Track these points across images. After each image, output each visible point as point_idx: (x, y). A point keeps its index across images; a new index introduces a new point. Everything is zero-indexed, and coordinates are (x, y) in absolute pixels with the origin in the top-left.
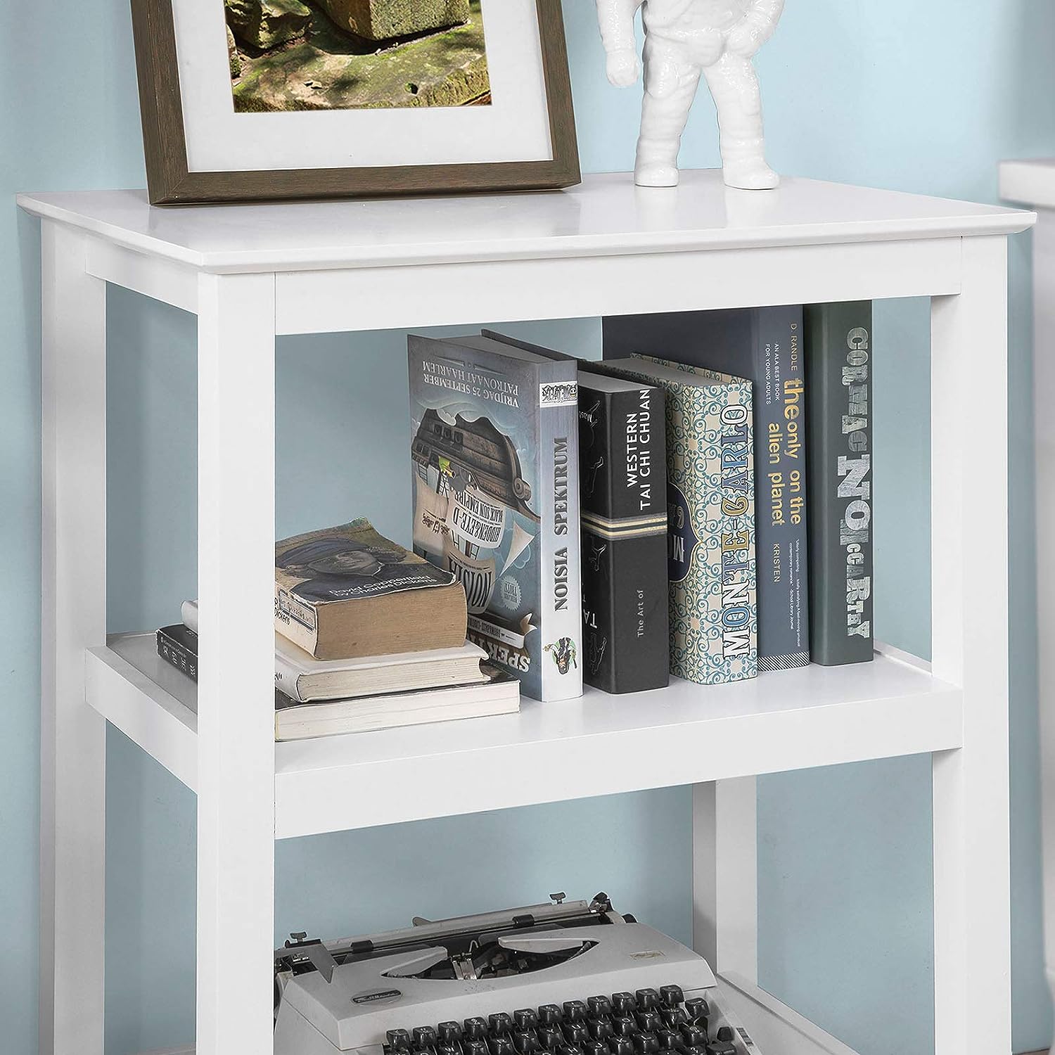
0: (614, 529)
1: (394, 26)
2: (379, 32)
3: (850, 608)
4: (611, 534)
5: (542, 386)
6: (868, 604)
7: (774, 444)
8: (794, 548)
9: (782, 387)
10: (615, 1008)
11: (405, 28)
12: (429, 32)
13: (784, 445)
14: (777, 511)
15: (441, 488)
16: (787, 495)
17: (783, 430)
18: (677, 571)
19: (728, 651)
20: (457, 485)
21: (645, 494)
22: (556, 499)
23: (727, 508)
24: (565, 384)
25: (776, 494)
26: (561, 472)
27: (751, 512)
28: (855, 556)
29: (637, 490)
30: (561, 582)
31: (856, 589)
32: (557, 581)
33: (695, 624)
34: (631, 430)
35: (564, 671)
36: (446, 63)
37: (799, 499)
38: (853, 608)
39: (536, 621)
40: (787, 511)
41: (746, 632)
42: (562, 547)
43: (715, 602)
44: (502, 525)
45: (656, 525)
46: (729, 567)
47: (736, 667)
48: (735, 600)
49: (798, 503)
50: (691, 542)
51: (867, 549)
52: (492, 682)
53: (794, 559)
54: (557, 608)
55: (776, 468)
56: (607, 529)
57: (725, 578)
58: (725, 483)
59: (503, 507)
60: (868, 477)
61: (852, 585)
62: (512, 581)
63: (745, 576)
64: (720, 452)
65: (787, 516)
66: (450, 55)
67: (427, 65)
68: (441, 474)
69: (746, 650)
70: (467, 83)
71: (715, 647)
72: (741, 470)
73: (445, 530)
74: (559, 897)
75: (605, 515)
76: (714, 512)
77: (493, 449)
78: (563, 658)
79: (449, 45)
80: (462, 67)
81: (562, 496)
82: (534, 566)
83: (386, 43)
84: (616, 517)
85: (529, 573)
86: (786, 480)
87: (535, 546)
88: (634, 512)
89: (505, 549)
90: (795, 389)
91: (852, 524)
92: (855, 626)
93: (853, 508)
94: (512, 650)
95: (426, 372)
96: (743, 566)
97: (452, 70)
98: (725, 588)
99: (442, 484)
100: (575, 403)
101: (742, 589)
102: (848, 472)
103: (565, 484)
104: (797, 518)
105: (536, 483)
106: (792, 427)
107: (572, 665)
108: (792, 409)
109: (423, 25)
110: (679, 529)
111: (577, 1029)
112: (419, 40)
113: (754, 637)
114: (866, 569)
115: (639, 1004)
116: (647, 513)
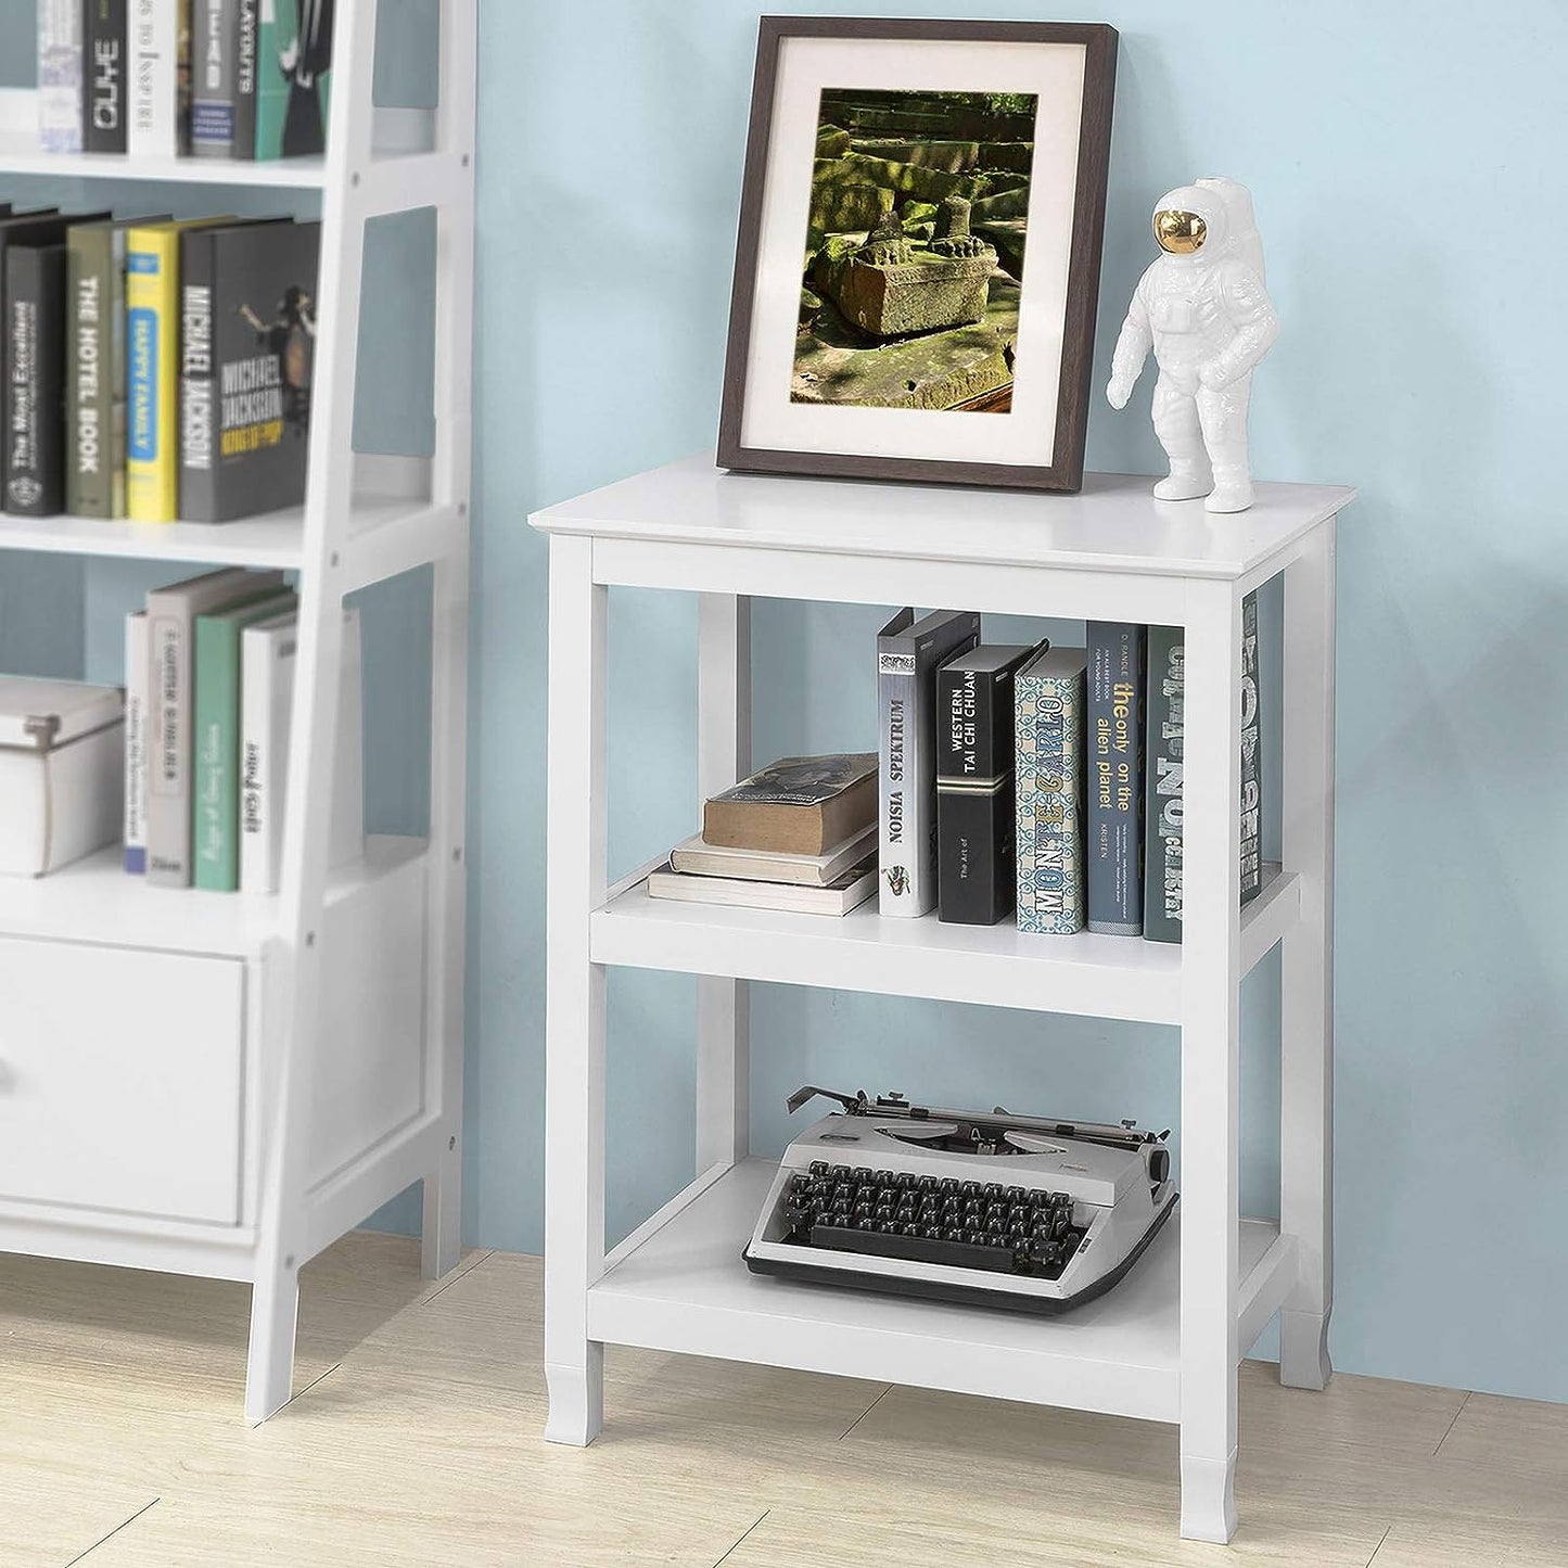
0: (947, 785)
3: (1168, 893)
4: (938, 787)
5: (881, 655)
7: (1103, 738)
8: (1121, 830)
9: (1111, 688)
13: (1112, 740)
14: (1104, 795)
16: (1115, 783)
17: (1112, 727)
19: (1040, 906)
21: (969, 760)
22: (892, 750)
23: (1041, 784)
24: (901, 656)
25: (1103, 781)
26: (898, 729)
28: (1173, 848)
29: (962, 754)
30: (897, 820)
32: (894, 818)
34: (956, 703)
35: (898, 893)
37: (1127, 789)
38: (1172, 894)
40: (1114, 797)
41: (1061, 894)
42: (898, 791)
43: (1029, 862)
45: (985, 787)
46: (1044, 834)
47: (1047, 921)
48: (1049, 864)
49: (1126, 793)
53: (1121, 841)
54: (894, 839)
55: (1104, 758)
57: (1039, 843)
58: (1040, 762)
61: (1170, 873)
63: (1061, 845)
64: (1035, 735)
65: (1115, 802)
69: (1060, 909)
71: (1028, 901)
72: (1057, 754)
76: (1028, 784)
81: (897, 749)
84: (947, 774)
86: (1114, 769)
88: (959, 773)
90: (1124, 692)
91: (1168, 818)
92: (1171, 910)
93: (1169, 805)
96: (1058, 837)
98: (1038, 852)
100: (915, 674)
101: (1057, 856)
102: (1168, 773)
103: (902, 739)
104: (1124, 805)
106: (1121, 725)
108: (1122, 709)
113: (1068, 900)
116: (970, 775)
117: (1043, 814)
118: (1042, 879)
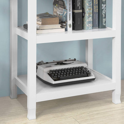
0: (76, 11)
3: (103, 22)
6: (105, 21)
7: (95, 2)
10: (76, 68)
13: (96, 3)
14: (95, 10)
16: (96, 8)
18: (83, 17)
19: (89, 26)
20: (58, 7)
21: (80, 7)
23: (89, 9)
25: (95, 8)
26: (70, 4)
27: (92, 10)
28: (104, 16)
29: (79, 7)
30: (70, 17)
31: (104, 20)
33: (85, 23)
35: (70, 28)
39: (67, 22)
40: (96, 10)
42: (70, 13)
43: (87, 20)
44: (63, 11)
45: (81, 11)
46: (89, 16)
47: (90, 28)
49: (97, 9)
50: (85, 13)
51: (105, 15)
53: (97, 16)
54: (69, 20)
55: (95, 5)
57: (89, 18)
58: (89, 6)
59: (63, 9)
60: (105, 7)
61: (103, 19)
62: (64, 18)
64: (88, 3)
65: (96, 11)
68: (56, 6)
71: (88, 26)
72: (91, 5)
73: (57, 13)
74: (70, 59)
75: (75, 10)
76: (88, 10)
77: (62, 2)
78: (70, 26)
81: (70, 7)
82: (67, 16)
86: (96, 7)
87: (67, 13)
88: (78, 9)
89: (63, 14)
91: (103, 12)
92: (104, 24)
93: (104, 10)
94: (64, 25)
96: (91, 16)
101: (91, 19)
102: (103, 6)
104: (97, 11)
105: (67, 6)
113: (92, 25)
114: (105, 17)
116: (80, 9)
117: (89, 14)
118: (89, 22)
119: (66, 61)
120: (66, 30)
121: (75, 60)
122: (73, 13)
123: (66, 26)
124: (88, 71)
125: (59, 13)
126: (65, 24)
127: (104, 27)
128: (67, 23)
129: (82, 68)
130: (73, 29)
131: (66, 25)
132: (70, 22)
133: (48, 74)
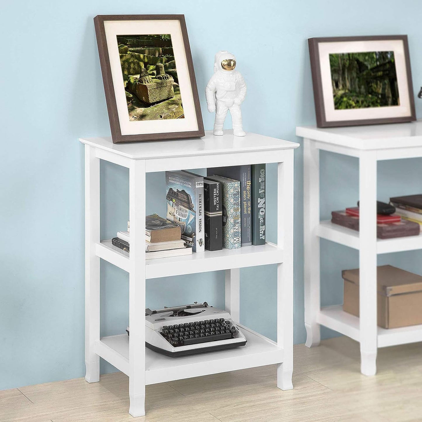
0: (211, 215)
1: (155, 99)
2: (151, 101)
3: (260, 233)
4: (211, 216)
5: (196, 183)
6: (264, 231)
7: (245, 196)
8: (249, 219)
9: (246, 183)
10: (210, 322)
11: (158, 99)
12: (164, 100)
13: (247, 196)
14: (245, 211)
15: (173, 206)
16: (247, 207)
17: (246, 192)
18: (224, 224)
19: (235, 242)
20: (177, 205)
21: (218, 207)
22: (199, 208)
23: (235, 210)
24: (201, 182)
25: (245, 207)
26: (200, 202)
27: (240, 211)
28: (262, 221)
29: (216, 206)
30: (200, 226)
31: (262, 228)
32: (199, 226)
33: (228, 236)
34: (215, 192)
36: (169, 109)
37: (250, 208)
38: (261, 232)
39: (195, 235)
40: (247, 210)
41: (238, 238)
42: (200, 219)
43: (232, 231)
44: (187, 214)
45: (220, 213)
46: (235, 223)
47: (237, 245)
48: (236, 231)
50: (227, 217)
51: (264, 219)
52: (186, 248)
53: (249, 221)
54: (199, 232)
55: (245, 201)
56: (210, 214)
57: (234, 225)
58: (234, 204)
59: (188, 210)
60: (265, 203)
61: (261, 227)
62: (189, 226)
63: (239, 225)
64: (233, 197)
65: (247, 212)
66: (170, 107)
67: (164, 110)
68: (173, 202)
69: (239, 242)
70: (175, 114)
71: (232, 241)
72: (238, 201)
73: (174, 215)
75: (209, 211)
76: (232, 211)
77: (185, 197)
78: (201, 243)
79: (169, 104)
80: (173, 110)
81: (200, 207)
82: (195, 223)
83: (153, 104)
84: (211, 212)
85: (193, 224)
86: (247, 204)
87: (195, 218)
88: (215, 211)
89: (188, 219)
90: (249, 183)
91: (261, 213)
92: (261, 237)
93: (261, 210)
94: (190, 241)
95: (170, 179)
96: (238, 223)
97: (171, 111)
98: (234, 228)
99: (173, 205)
100: (203, 186)
101: (238, 228)
102: (260, 202)
103: (201, 204)
104: (249, 212)
105: (195, 204)
106: (248, 192)
107: (202, 245)
108: (249, 188)
109: (162, 99)
110: (225, 215)
111: (203, 326)
112: (162, 103)
113: (240, 239)
114: (264, 224)
115: (215, 322)
116: (218, 211)
117: (235, 218)
118: (235, 235)
119: (189, 307)
120: (194, 251)
121: (206, 305)
122: (206, 218)
123: (192, 242)
124: (234, 328)
125: (179, 217)
126: (191, 239)
127: (263, 242)
128: (195, 237)
129: (221, 321)
130: (207, 248)
131: (194, 241)
132: (200, 235)
133: (161, 333)
